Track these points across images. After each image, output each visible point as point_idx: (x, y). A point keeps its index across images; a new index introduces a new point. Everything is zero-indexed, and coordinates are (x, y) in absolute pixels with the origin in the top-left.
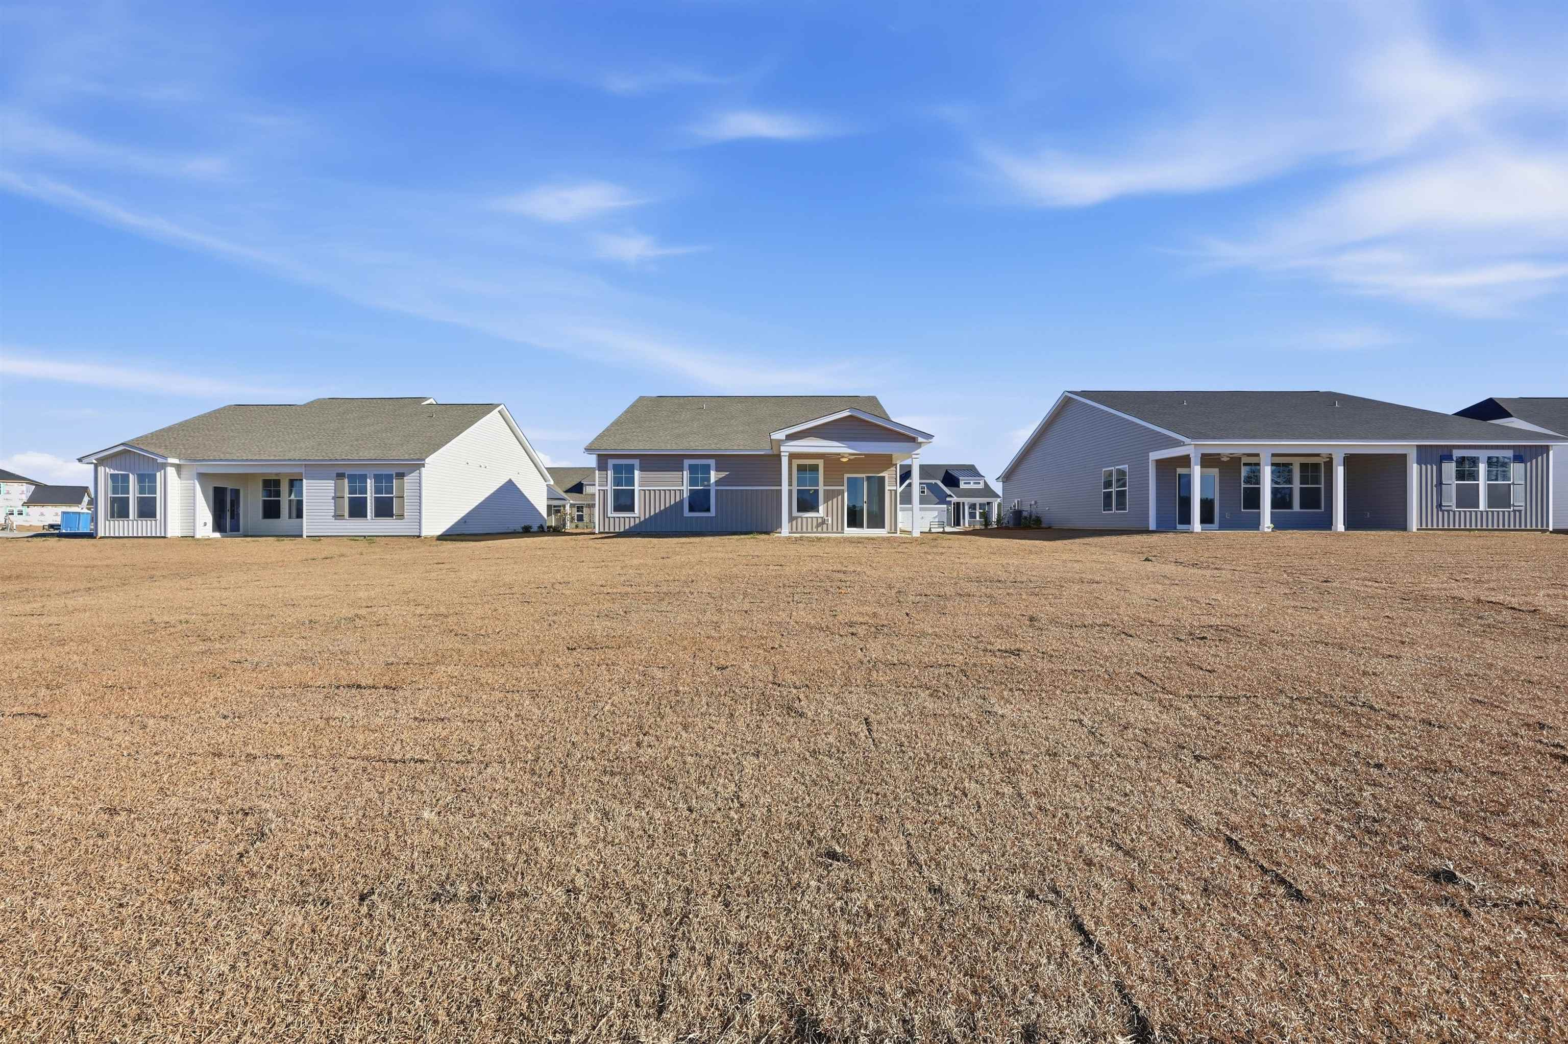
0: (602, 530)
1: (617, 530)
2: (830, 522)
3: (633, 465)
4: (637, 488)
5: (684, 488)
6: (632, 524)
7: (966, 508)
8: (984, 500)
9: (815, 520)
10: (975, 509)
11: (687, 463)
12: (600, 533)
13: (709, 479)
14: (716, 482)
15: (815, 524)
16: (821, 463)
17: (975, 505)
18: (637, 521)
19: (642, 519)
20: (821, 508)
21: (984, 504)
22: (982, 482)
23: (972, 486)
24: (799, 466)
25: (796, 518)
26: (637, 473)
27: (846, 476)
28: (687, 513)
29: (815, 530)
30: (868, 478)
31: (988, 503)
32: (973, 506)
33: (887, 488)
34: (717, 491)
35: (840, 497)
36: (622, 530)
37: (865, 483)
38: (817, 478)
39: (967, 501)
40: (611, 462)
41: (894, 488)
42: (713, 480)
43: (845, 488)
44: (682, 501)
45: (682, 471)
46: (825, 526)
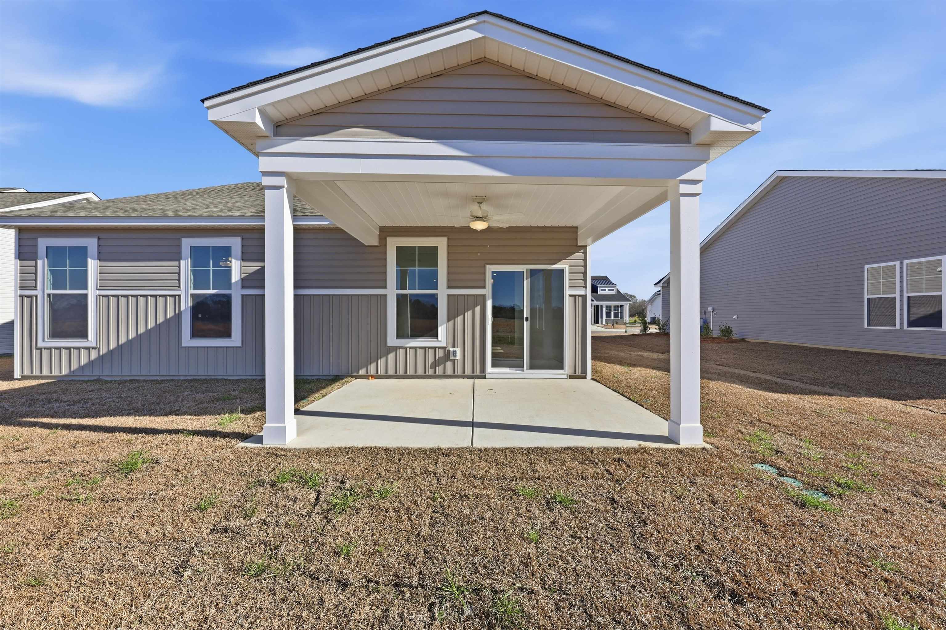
0: (27, 373)
1: (55, 372)
2: (459, 356)
3: (85, 248)
4: (92, 292)
5: (181, 292)
6: (84, 361)
7: (604, 309)
8: (618, 303)
9: (430, 353)
10: (610, 310)
11: (187, 243)
12: (24, 378)
13: (228, 273)
14: (243, 280)
15: (430, 360)
16: (441, 243)
17: (610, 307)
18: (94, 355)
19: (103, 351)
20: (442, 330)
21: (618, 306)
22: (615, 289)
23: (607, 292)
24: (399, 250)
25: (395, 349)
26: (92, 265)
27: (490, 269)
28: (187, 341)
29: (430, 372)
30: (533, 273)
31: (622, 306)
32: (609, 308)
33: (568, 292)
34: (244, 297)
35: (478, 309)
36: (65, 372)
37: (526, 283)
38: (435, 274)
39: (604, 303)
40: (44, 243)
41: (581, 292)
42: (235, 277)
43: (488, 291)
44: (178, 316)
45: (179, 260)
46: (449, 365)
